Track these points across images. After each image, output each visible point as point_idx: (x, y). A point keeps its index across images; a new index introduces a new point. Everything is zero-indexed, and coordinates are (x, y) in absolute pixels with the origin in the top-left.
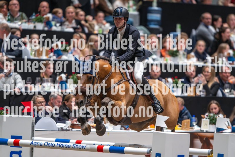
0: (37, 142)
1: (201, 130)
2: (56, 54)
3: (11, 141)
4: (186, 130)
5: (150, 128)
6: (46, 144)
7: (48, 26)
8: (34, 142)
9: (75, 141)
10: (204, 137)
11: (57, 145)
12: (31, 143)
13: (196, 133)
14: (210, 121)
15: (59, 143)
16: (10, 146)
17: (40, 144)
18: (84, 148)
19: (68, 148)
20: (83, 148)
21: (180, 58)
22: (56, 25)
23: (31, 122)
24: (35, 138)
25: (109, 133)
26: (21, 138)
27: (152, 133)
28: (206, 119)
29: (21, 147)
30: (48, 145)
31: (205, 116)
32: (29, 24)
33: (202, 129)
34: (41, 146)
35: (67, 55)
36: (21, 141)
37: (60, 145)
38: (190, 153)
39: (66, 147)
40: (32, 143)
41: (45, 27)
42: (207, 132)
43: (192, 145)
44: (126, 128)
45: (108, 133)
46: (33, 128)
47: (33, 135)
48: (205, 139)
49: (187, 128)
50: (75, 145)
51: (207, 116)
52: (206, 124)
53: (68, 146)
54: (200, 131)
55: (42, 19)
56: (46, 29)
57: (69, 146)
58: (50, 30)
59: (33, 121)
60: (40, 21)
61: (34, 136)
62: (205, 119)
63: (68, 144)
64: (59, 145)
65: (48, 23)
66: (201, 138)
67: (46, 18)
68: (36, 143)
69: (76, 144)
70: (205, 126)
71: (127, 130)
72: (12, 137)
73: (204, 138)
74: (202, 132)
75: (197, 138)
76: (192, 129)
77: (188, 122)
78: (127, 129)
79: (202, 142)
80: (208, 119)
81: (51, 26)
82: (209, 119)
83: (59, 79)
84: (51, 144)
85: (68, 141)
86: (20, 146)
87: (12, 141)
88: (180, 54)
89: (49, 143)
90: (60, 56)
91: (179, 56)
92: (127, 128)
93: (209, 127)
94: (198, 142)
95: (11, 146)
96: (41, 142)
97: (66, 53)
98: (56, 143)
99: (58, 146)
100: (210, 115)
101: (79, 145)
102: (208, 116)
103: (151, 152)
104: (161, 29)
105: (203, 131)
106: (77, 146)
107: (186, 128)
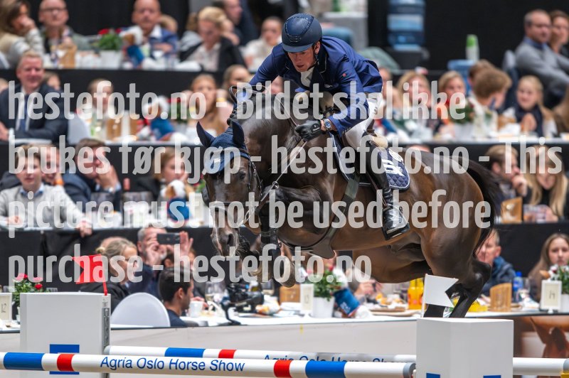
0: (118, 358)
1: (541, 310)
2: (156, 131)
3: (51, 358)
4: (502, 311)
5: (409, 309)
6: (142, 363)
7: (133, 59)
8: (110, 358)
9: (217, 352)
10: (549, 326)
11: (171, 363)
12: (103, 363)
13: (528, 318)
14: (564, 285)
15: (175, 359)
16: (49, 372)
17: (125, 363)
18: (242, 370)
19: (199, 369)
20: (237, 370)
21: (479, 126)
22: (152, 57)
23: (101, 306)
24: (112, 348)
25: (303, 326)
26: (75, 349)
27: (415, 323)
28: (553, 279)
29: (78, 373)
30: (147, 364)
31: (551, 273)
32: (83, 56)
33: (544, 307)
34: (128, 368)
35: (184, 132)
36: (77, 359)
37: (179, 362)
38: (515, 370)
39: (195, 368)
40: (105, 361)
41: (124, 61)
42: (556, 313)
43: (519, 350)
44: (346, 312)
45: (301, 328)
46: (106, 321)
47: (106, 341)
48: (553, 332)
49: (504, 306)
50: (217, 361)
51: (555, 272)
52: (553, 295)
53: (200, 366)
54: (539, 312)
55: (116, 41)
56: (128, 66)
57: (202, 364)
58: (138, 67)
59: (105, 304)
60: (113, 47)
61: (108, 345)
62: (549, 281)
63: (198, 360)
64: (176, 364)
65: (132, 51)
66: (542, 330)
67: (126, 38)
68: (116, 361)
69: (219, 360)
70: (550, 297)
71: (350, 317)
72: (54, 349)
73: (548, 330)
74: (545, 313)
75: (532, 330)
76: (518, 306)
77: (508, 289)
78: (350, 314)
79: (544, 341)
80: (559, 279)
81: (140, 59)
82: (561, 279)
83: (167, 193)
84: (154, 361)
85: (199, 353)
86: (76, 371)
87: (54, 358)
88: (476, 116)
89: (148, 359)
90: (167, 135)
91: (476, 121)
92: (348, 314)
93: (562, 300)
94: (534, 340)
95: (51, 373)
96: (129, 358)
97: (183, 126)
98: (167, 360)
99: (173, 366)
100: (563, 270)
101: (226, 361)
102: (559, 272)
103: (415, 371)
104: (426, 55)
105: (547, 311)
106: (222, 365)
107: (501, 305)
